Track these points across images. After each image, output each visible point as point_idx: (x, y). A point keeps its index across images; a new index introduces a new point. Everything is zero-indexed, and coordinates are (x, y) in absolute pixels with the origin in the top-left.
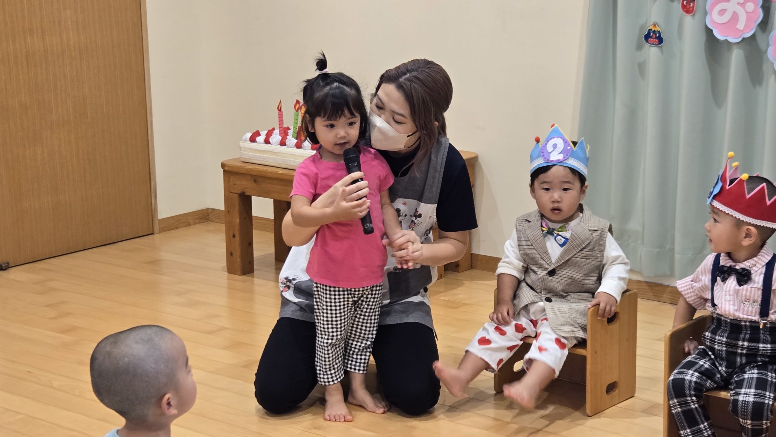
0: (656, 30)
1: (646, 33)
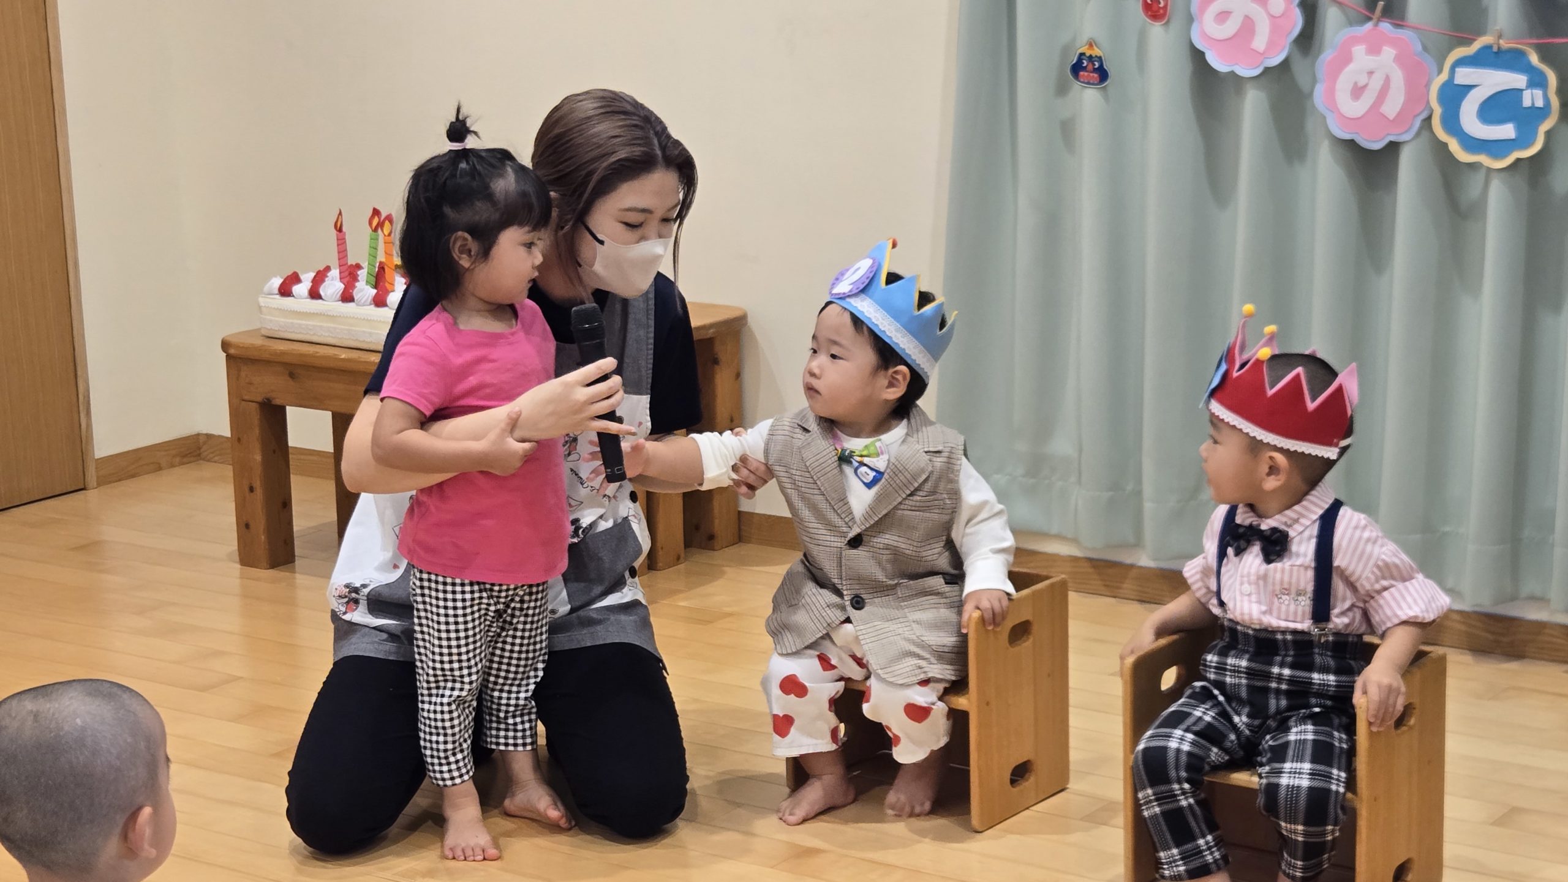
0: (1094, 56)
1: (1074, 62)
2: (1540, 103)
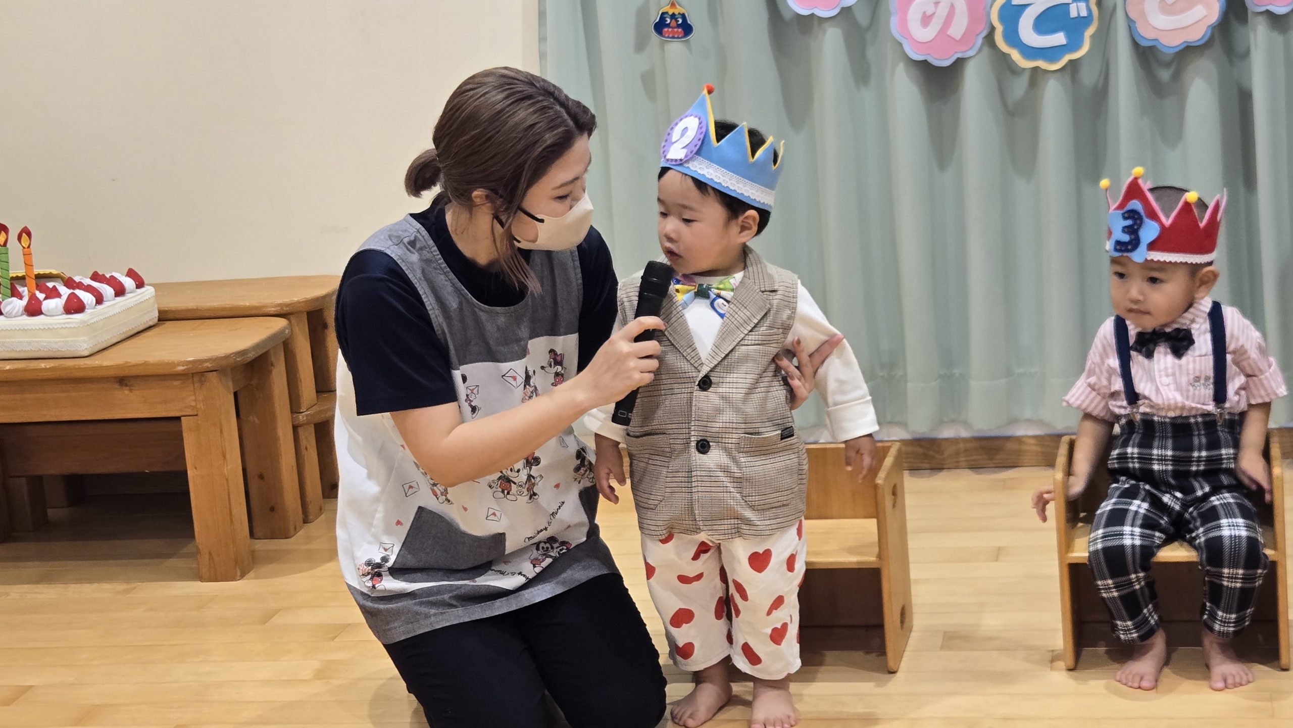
2: (1084, 13)
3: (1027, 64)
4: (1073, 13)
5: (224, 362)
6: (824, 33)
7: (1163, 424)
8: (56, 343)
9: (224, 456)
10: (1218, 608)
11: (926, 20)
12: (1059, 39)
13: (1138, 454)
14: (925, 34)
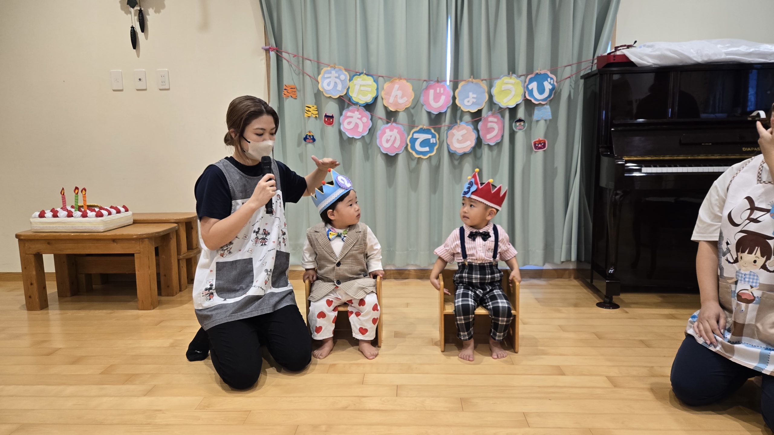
0: (311, 135)
1: (305, 137)
2: (435, 142)
3: (417, 156)
4: (431, 142)
5: (151, 235)
6: (356, 144)
7: (476, 266)
8: (91, 227)
9: (149, 267)
10: (497, 332)
11: (387, 141)
12: (427, 149)
13: (467, 276)
14: (387, 145)
